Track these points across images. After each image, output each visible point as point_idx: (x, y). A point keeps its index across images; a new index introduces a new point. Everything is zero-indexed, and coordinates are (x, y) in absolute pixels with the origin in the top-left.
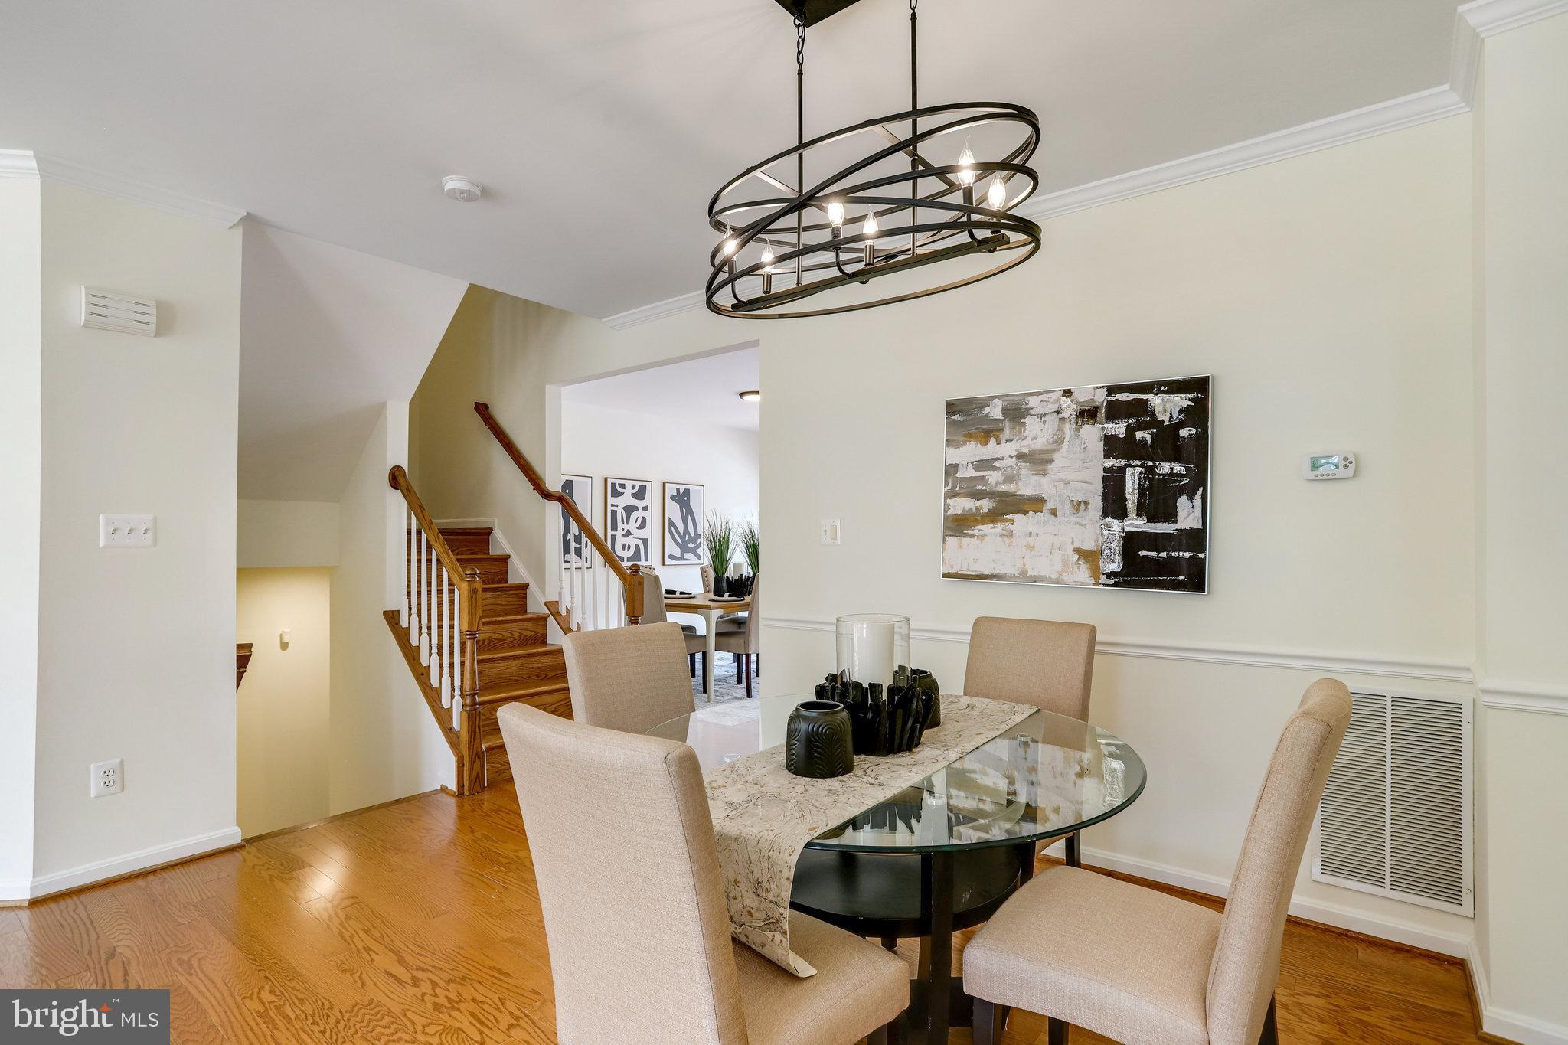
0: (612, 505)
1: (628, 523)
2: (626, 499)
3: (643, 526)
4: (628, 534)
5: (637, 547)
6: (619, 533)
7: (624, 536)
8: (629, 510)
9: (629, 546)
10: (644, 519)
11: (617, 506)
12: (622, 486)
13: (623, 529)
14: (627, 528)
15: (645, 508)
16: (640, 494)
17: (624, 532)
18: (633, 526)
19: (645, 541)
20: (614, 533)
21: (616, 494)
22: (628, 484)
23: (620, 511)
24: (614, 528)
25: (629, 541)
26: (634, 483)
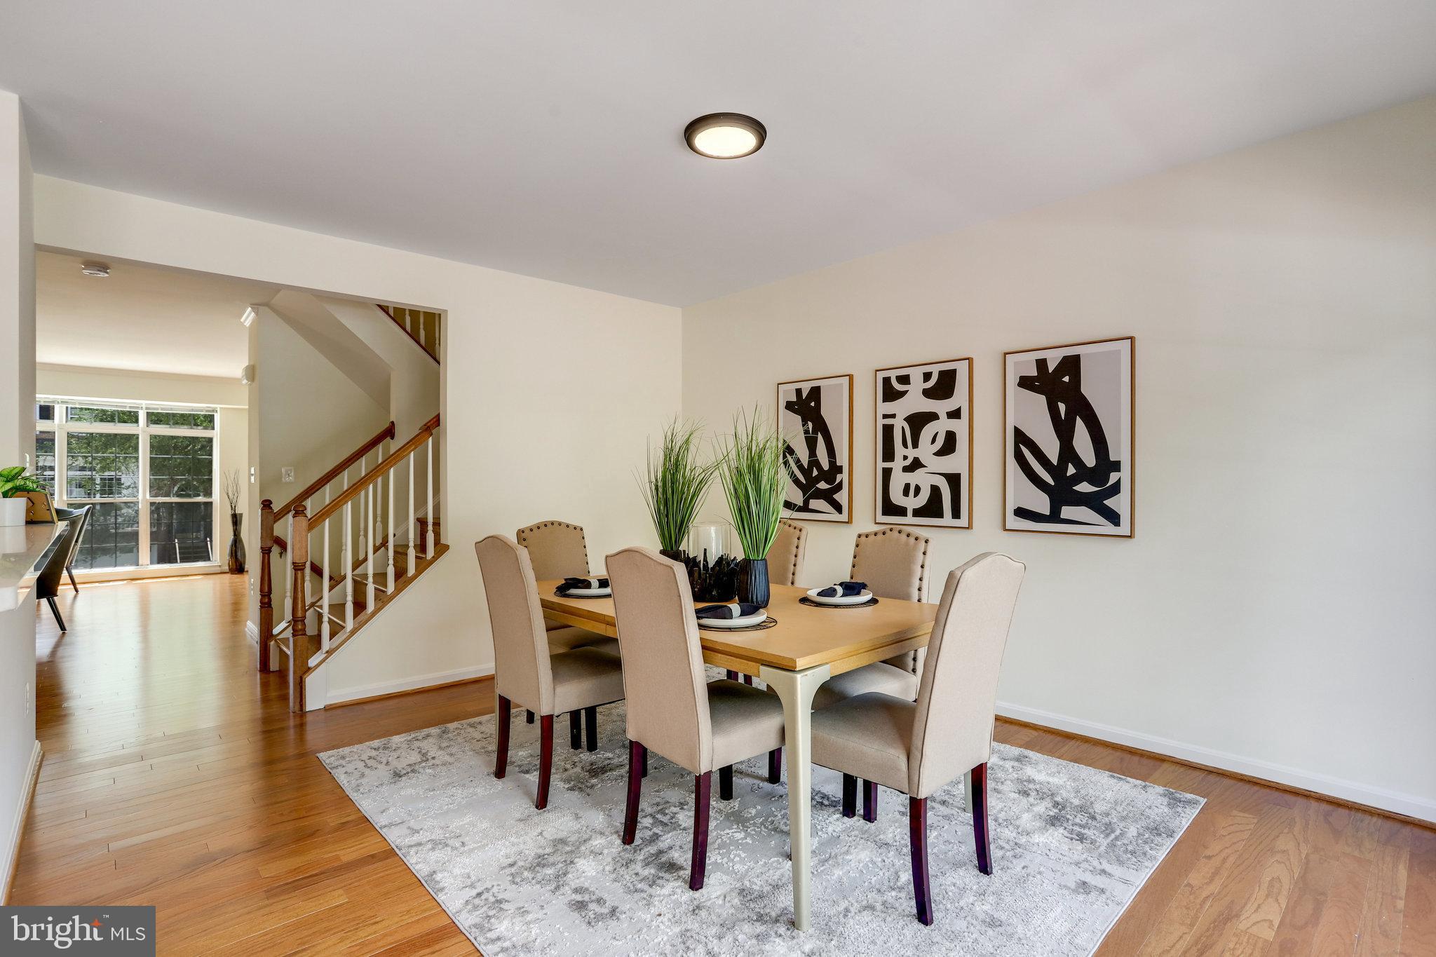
0: (885, 416)
1: (915, 445)
2: (914, 401)
3: (949, 445)
4: (916, 465)
5: (935, 490)
6: (897, 465)
7: (906, 469)
8: (918, 421)
9: (918, 490)
10: (951, 438)
11: (893, 416)
12: (904, 380)
13: (905, 458)
14: (912, 453)
15: (955, 414)
16: (944, 386)
17: (908, 463)
18: (925, 450)
19: (954, 480)
20: (887, 465)
21: (890, 394)
22: (916, 375)
23: (899, 424)
24: (889, 455)
25: (914, 478)
26: (927, 369)
